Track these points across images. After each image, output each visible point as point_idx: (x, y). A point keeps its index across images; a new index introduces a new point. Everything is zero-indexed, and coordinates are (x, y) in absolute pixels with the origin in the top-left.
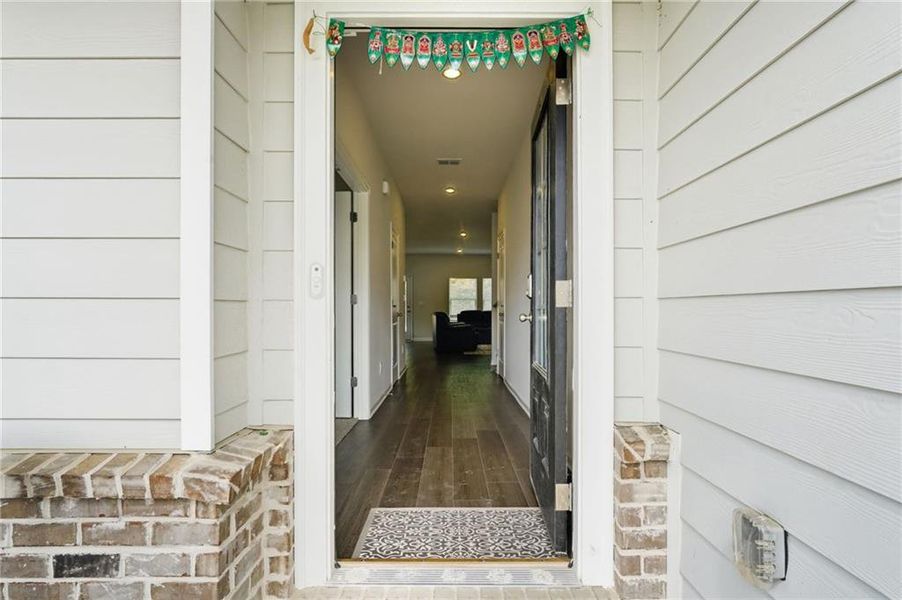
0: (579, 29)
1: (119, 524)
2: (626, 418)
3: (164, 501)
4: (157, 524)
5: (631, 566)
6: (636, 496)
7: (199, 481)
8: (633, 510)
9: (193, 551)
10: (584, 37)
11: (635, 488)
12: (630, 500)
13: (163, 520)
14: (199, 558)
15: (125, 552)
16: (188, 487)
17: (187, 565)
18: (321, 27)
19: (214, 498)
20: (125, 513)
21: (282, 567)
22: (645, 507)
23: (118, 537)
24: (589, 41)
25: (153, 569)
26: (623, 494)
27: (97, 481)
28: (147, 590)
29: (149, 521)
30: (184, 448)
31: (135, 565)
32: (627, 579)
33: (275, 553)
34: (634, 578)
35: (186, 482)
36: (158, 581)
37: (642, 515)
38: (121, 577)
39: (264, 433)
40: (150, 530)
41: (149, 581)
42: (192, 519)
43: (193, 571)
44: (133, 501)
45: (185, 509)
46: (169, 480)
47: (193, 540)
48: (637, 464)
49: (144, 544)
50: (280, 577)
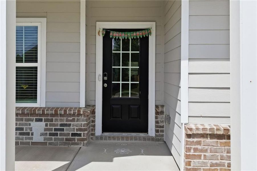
0: (149, 31)
1: (71, 119)
2: (157, 104)
3: (79, 115)
4: (77, 119)
5: (157, 131)
6: (158, 118)
7: (85, 111)
8: (158, 121)
9: (83, 123)
10: (150, 33)
11: (158, 117)
12: (157, 119)
13: (78, 118)
14: (84, 124)
15: (72, 123)
16: (83, 112)
17: (82, 125)
18: (101, 30)
19: (87, 114)
20: (72, 117)
21: (94, 131)
22: (160, 120)
23: (71, 121)
24: (151, 34)
25: (76, 126)
26: (156, 118)
27: (69, 111)
28: (75, 129)
29: (76, 118)
30: (80, 107)
31: (73, 125)
32: (157, 134)
33: (92, 128)
34: (158, 133)
36: (77, 128)
37: (159, 122)
38: (71, 127)
39: (90, 106)
40: (76, 120)
41: (76, 128)
42: (83, 118)
43: (83, 126)
44: (74, 115)
45: (82, 116)
46: (80, 111)
47: (83, 121)
48: (159, 112)
49: (75, 122)
50: (93, 132)
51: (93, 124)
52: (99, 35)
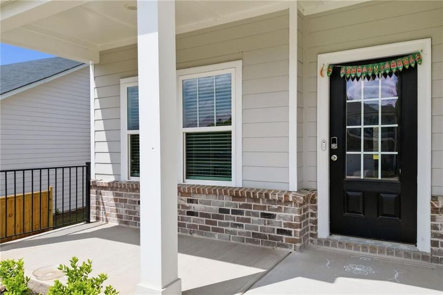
0: (418, 57)
1: (276, 207)
2: (435, 194)
3: (287, 202)
4: (285, 208)
5: (434, 244)
6: (437, 220)
7: (296, 197)
8: (435, 224)
9: (294, 215)
10: (420, 59)
11: (436, 217)
12: (435, 221)
13: (286, 207)
14: (295, 217)
15: (278, 214)
16: (293, 198)
17: (292, 218)
18: (326, 68)
19: (299, 202)
20: (278, 204)
21: (314, 229)
22: (441, 224)
23: (276, 210)
24: (421, 61)
25: (284, 218)
26: (433, 219)
27: (272, 195)
28: (283, 224)
29: (283, 207)
30: (290, 190)
31: (280, 217)
32: (433, 248)
33: (312, 225)
34: (437, 248)
35: (293, 197)
36: (285, 222)
37: (439, 227)
38: (277, 220)
39: (308, 190)
40: (283, 209)
41: (283, 221)
42: (293, 207)
43: (293, 220)
44: (280, 201)
45: (292, 204)
46: (288, 196)
47: (293, 212)
48: (438, 209)
49: (282, 212)
50: (314, 232)
51: (314, 218)
52: (322, 75)
